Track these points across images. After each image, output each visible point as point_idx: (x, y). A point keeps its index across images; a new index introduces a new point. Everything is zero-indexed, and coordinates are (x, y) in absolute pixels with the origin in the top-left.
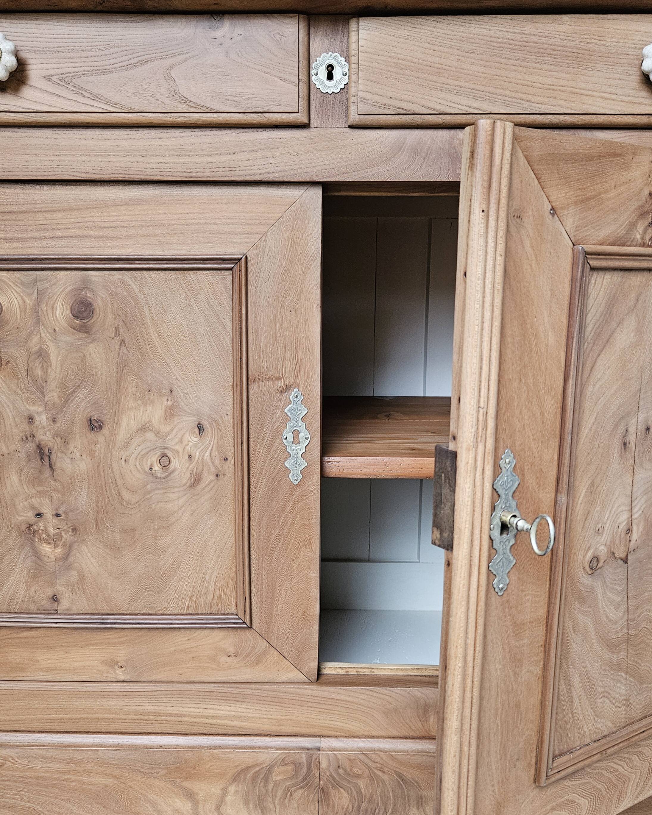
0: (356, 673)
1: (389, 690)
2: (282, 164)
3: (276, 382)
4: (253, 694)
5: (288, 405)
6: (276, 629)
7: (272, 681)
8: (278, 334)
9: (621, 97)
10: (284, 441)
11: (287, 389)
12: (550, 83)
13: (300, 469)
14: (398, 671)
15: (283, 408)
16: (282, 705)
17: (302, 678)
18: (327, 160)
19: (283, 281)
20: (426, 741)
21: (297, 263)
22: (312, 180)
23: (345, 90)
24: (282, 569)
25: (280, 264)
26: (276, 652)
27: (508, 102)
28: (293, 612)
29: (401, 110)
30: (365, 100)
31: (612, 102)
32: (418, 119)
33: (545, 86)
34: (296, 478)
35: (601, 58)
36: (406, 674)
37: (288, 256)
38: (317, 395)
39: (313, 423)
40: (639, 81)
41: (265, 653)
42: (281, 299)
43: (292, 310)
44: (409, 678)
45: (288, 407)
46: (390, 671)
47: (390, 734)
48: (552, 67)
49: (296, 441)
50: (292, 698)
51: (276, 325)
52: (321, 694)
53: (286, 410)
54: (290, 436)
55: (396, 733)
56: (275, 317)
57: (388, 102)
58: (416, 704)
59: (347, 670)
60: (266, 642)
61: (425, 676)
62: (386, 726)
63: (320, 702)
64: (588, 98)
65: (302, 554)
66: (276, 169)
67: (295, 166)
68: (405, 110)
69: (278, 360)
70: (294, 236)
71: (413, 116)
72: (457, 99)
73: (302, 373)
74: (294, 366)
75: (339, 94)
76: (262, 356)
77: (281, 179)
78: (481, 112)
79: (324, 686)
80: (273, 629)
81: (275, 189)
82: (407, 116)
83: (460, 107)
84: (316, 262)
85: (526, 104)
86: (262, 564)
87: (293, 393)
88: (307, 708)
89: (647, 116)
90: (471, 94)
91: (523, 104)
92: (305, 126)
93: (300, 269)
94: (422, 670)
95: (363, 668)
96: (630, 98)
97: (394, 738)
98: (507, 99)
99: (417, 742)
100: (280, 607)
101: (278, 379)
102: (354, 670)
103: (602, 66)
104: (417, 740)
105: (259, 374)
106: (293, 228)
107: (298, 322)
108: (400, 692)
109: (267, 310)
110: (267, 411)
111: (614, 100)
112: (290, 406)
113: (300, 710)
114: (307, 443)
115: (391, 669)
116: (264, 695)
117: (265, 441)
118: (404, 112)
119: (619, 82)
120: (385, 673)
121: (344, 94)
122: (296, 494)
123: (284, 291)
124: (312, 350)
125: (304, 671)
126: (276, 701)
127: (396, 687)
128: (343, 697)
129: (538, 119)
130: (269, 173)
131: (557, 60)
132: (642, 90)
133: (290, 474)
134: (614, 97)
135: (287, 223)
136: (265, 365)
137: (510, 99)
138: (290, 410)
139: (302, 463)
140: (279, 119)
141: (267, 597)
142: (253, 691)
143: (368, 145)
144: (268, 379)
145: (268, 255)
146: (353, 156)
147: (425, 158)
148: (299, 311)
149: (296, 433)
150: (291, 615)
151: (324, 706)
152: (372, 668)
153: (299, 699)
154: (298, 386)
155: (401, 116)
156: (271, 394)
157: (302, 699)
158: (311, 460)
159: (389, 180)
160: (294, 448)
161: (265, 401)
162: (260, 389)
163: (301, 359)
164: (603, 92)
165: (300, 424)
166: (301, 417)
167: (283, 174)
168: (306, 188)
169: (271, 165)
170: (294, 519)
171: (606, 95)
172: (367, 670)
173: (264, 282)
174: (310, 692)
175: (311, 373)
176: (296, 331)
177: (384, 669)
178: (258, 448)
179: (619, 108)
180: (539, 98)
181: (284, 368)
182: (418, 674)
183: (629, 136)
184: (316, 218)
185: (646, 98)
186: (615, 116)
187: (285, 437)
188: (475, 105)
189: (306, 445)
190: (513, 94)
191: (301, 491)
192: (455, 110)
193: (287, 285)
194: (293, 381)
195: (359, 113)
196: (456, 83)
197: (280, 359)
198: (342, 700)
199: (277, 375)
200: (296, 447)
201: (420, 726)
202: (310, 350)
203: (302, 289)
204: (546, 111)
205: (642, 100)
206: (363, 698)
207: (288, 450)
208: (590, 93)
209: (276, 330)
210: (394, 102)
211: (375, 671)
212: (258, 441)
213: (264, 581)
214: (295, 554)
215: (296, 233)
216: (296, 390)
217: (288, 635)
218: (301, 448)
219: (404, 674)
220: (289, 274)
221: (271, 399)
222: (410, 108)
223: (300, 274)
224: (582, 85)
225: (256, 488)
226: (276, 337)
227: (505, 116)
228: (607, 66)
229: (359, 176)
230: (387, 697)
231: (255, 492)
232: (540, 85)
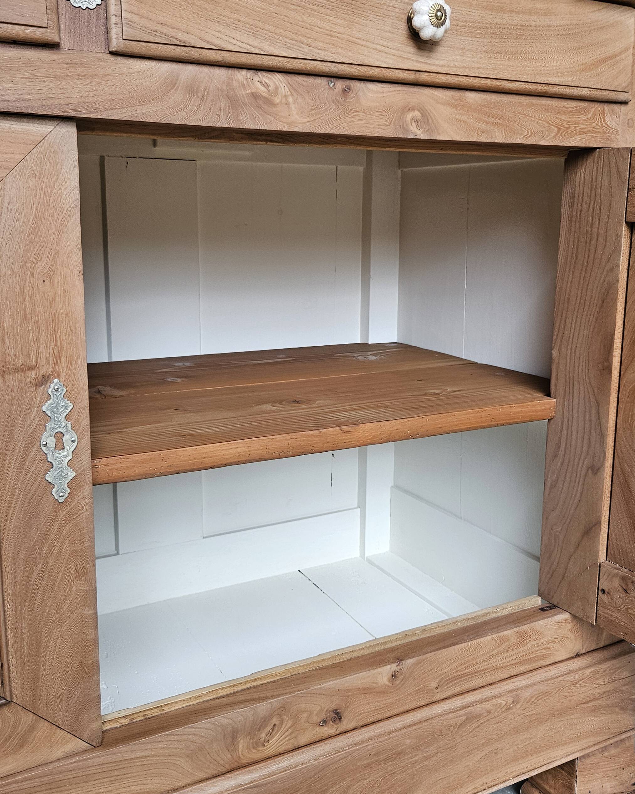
0: (143, 718)
1: (192, 727)
2: (25, 91)
3: (28, 373)
4: (21, 787)
5: (46, 401)
6: (44, 693)
7: (43, 763)
8: (28, 311)
9: (393, 51)
10: (44, 449)
11: (44, 380)
12: (328, 28)
13: (67, 482)
14: (192, 700)
15: (40, 406)
16: (61, 789)
17: (83, 745)
18: (85, 91)
19: (31, 242)
20: (238, 773)
21: (49, 218)
22: (66, 114)
23: (102, 6)
24: (48, 614)
25: (25, 220)
26: (47, 724)
27: (289, 45)
28: (66, 666)
29: (174, 40)
30: (130, 23)
31: (385, 55)
32: (195, 54)
33: (324, 31)
34: (61, 494)
35: (372, 8)
36: (202, 700)
37: (37, 209)
38: (84, 385)
39: (80, 421)
40: (406, 36)
41: (31, 729)
42: (29, 265)
43: (45, 279)
44: (206, 704)
45: (47, 404)
46: (182, 703)
47: (196, 779)
48: (329, 11)
49: (59, 445)
50: (73, 776)
51: (24, 299)
52: (112, 758)
53: (44, 408)
54: (51, 441)
55: (203, 775)
56: (22, 289)
57: (159, 28)
58: (223, 734)
59: (131, 717)
60: (31, 715)
61: (223, 697)
62: (191, 771)
63: (110, 769)
64: (363, 48)
65: (74, 589)
66: (17, 97)
67: (43, 96)
68: (180, 41)
69: (30, 345)
70: (44, 185)
71: (189, 49)
72: (237, 35)
73: (63, 359)
74: (51, 351)
75: (95, 10)
76: (7, 340)
77: (24, 111)
78: (262, 53)
79: (113, 747)
80: (41, 695)
81: (13, 123)
82: (182, 48)
83: (240, 44)
84: (74, 218)
85: (307, 49)
86: (21, 613)
87: (52, 385)
88: (95, 782)
89: (414, 72)
90: (250, 30)
91: (303, 48)
92: (53, 46)
93: (53, 227)
94: (217, 690)
95: (151, 709)
96: (400, 52)
97: (201, 781)
98: (287, 40)
99: (228, 778)
100: (48, 664)
101: (31, 369)
102: (141, 714)
103: (374, 16)
104: (228, 775)
105: (4, 364)
106: (41, 174)
107: (55, 294)
108: (205, 726)
109: (10, 281)
110: (18, 412)
111: (386, 53)
112: (49, 402)
113: (85, 788)
114: (74, 447)
115: (184, 701)
116: (35, 784)
117: (17, 451)
118: (178, 43)
119: (390, 35)
120: (178, 707)
121: (102, 11)
122: (62, 514)
123: (33, 255)
124: (76, 328)
125: (85, 736)
126: (52, 787)
127: (199, 721)
128: (138, 754)
129: (318, 67)
130: (8, 101)
131: (333, 4)
132: (409, 46)
133: (54, 490)
134: (386, 50)
135: (32, 167)
136: (12, 352)
137: (291, 41)
138: (49, 408)
139: (69, 473)
140: (21, 33)
141: (30, 655)
142: (19, 784)
143: (136, 78)
144: (17, 370)
145: (8, 208)
146: (117, 89)
147: (202, 99)
148: (55, 280)
149: (59, 436)
150: (64, 671)
151: (116, 773)
152: (162, 706)
153: (84, 774)
154: (58, 376)
155: (175, 47)
156: (22, 389)
157: (86, 773)
158: (80, 468)
159: (162, 122)
160: (57, 455)
161: (13, 399)
162: (7, 384)
163: (61, 341)
164: (376, 44)
165: (64, 424)
166: (65, 414)
167: (27, 104)
168: (56, 123)
169: (9, 91)
170: (61, 548)
171: (379, 47)
172: (156, 710)
173: (4, 243)
174: (97, 761)
175: (75, 358)
176: (53, 306)
177: (176, 703)
178: (7, 462)
179: (391, 61)
180: (319, 43)
181: (38, 353)
182: (215, 696)
183: (398, 91)
184: (72, 162)
185: (414, 54)
186: (387, 70)
187: (44, 443)
188: (255, 43)
189: (72, 449)
190: (294, 36)
191: (69, 509)
192: (234, 47)
193: (37, 247)
194: (51, 369)
195: (124, 38)
196: (233, 16)
197: (32, 343)
198: (137, 758)
199: (29, 363)
200: (60, 454)
201: (229, 756)
202: (73, 328)
203: (58, 252)
204: (326, 58)
205: (410, 55)
206: (163, 746)
207: (49, 460)
208: (364, 43)
209: (25, 305)
210: (165, 30)
211: (165, 708)
212: (7, 452)
213: (25, 636)
214: (65, 591)
215: (45, 180)
216: (56, 381)
217: (61, 697)
218: (66, 454)
219: (199, 701)
220: (39, 233)
221: (22, 397)
222: (185, 39)
223: (54, 233)
224: (359, 35)
225: (6, 516)
226: (25, 314)
227: (286, 59)
228: (378, 17)
229: (127, 114)
230: (191, 736)
231: (7, 521)
232: (319, 29)
